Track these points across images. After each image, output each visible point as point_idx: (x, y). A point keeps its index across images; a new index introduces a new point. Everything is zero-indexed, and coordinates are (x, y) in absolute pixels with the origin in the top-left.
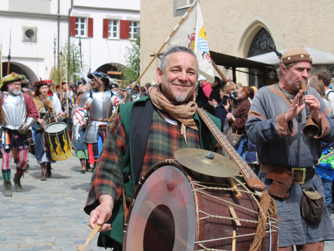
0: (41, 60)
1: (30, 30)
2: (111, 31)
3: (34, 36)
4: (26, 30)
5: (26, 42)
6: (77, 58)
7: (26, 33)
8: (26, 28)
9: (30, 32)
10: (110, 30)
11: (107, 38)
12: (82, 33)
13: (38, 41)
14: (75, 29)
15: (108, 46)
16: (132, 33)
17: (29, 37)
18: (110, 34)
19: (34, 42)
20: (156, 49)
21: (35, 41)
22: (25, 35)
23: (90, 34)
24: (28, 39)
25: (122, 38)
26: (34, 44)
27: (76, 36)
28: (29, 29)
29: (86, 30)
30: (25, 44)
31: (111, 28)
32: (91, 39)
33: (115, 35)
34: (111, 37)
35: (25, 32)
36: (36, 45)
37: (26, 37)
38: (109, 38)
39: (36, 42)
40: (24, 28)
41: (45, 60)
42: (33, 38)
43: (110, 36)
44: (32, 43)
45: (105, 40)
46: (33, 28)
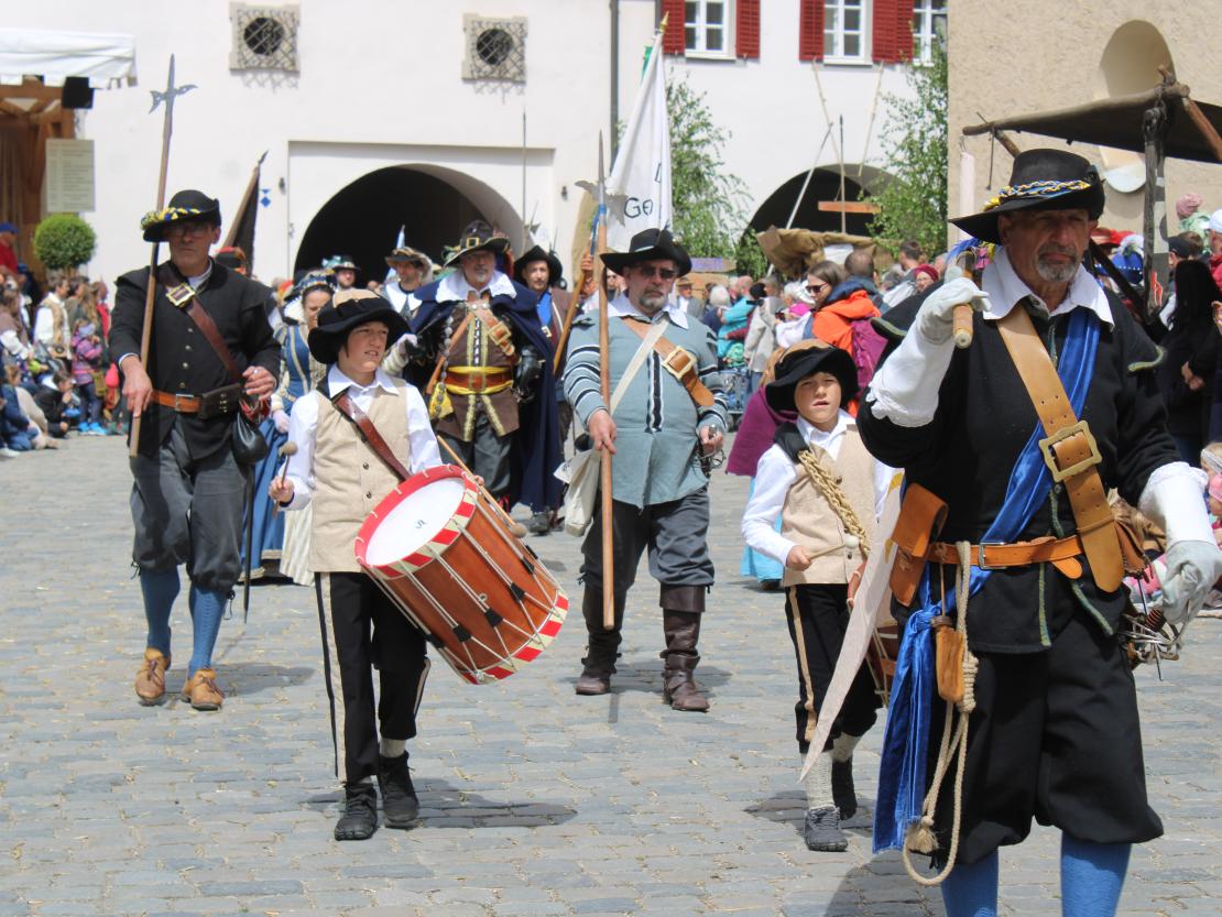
0: (544, 155)
1: (494, 32)
2: (837, 32)
3: (513, 55)
4: (479, 32)
5: (479, 84)
6: (694, 148)
7: (479, 46)
8: (480, 23)
9: (498, 38)
10: (831, 27)
11: (820, 60)
12: (714, 40)
13: (531, 77)
14: (682, 25)
15: (821, 95)
16: (925, 35)
17: (492, 61)
18: (832, 45)
19: (513, 81)
20: (1013, 101)
21: (519, 79)
22: (476, 53)
23: (748, 46)
24: (487, 68)
25: (883, 61)
26: (514, 90)
27: (689, 53)
28: (491, 27)
29: (728, 27)
30: (479, 91)
31: (835, 16)
32: (751, 64)
33: (851, 46)
34: (838, 55)
35: (475, 40)
36: (522, 92)
37: (480, 62)
38: (828, 59)
39: (523, 83)
40: (473, 22)
41: (557, 154)
42: (508, 63)
43: (831, 52)
44: (506, 85)
45: (808, 67)
46: (508, 25)
